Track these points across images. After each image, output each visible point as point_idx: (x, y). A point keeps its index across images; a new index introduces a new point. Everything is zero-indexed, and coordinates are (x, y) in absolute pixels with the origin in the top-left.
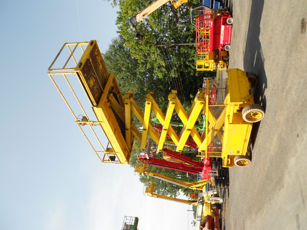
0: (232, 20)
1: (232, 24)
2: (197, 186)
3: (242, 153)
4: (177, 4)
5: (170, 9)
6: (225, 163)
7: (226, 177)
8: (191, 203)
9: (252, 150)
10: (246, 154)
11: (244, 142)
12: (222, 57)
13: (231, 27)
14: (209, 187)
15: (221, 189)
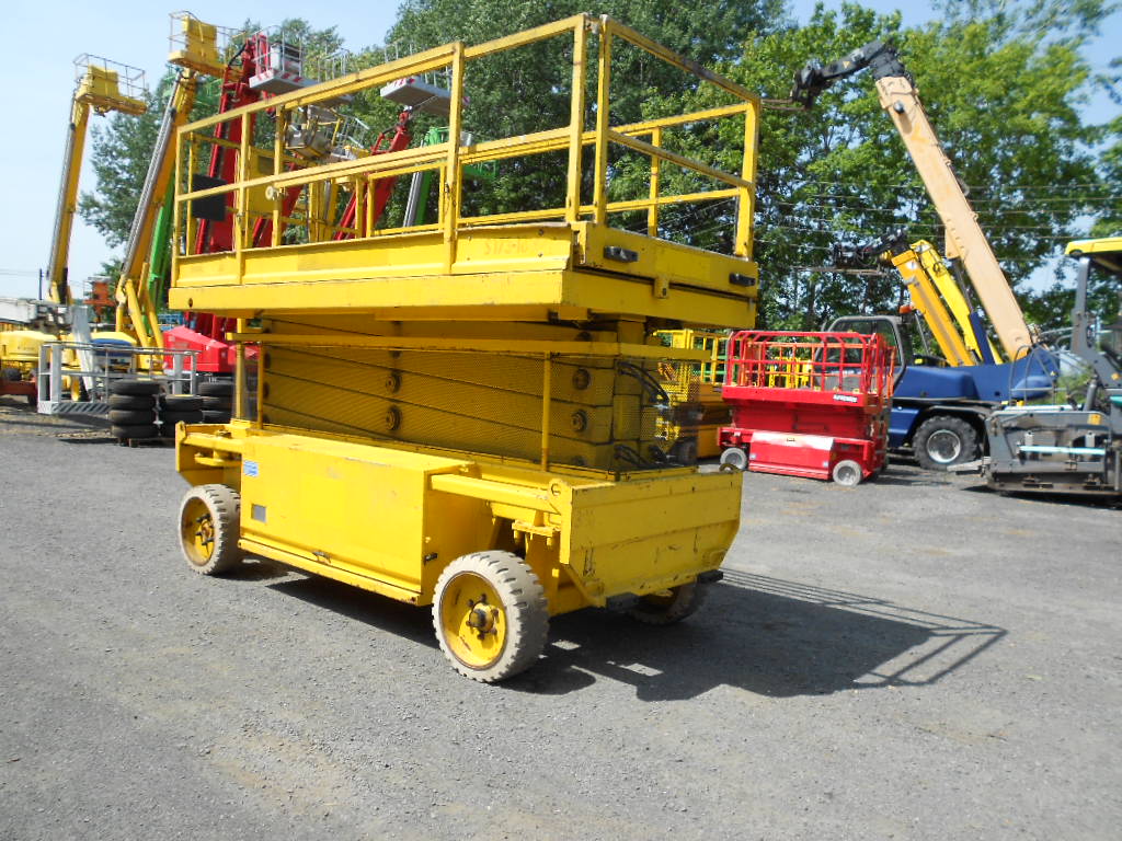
0: (850, 481)
1: (830, 479)
2: (133, 308)
3: (254, 533)
4: (909, 265)
5: (892, 237)
6: (199, 438)
7: (164, 436)
8: (54, 279)
9: (271, 582)
10: (249, 555)
11: (317, 546)
12: (693, 434)
13: (820, 477)
14: (111, 354)
15: (106, 409)
